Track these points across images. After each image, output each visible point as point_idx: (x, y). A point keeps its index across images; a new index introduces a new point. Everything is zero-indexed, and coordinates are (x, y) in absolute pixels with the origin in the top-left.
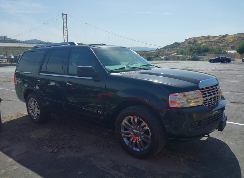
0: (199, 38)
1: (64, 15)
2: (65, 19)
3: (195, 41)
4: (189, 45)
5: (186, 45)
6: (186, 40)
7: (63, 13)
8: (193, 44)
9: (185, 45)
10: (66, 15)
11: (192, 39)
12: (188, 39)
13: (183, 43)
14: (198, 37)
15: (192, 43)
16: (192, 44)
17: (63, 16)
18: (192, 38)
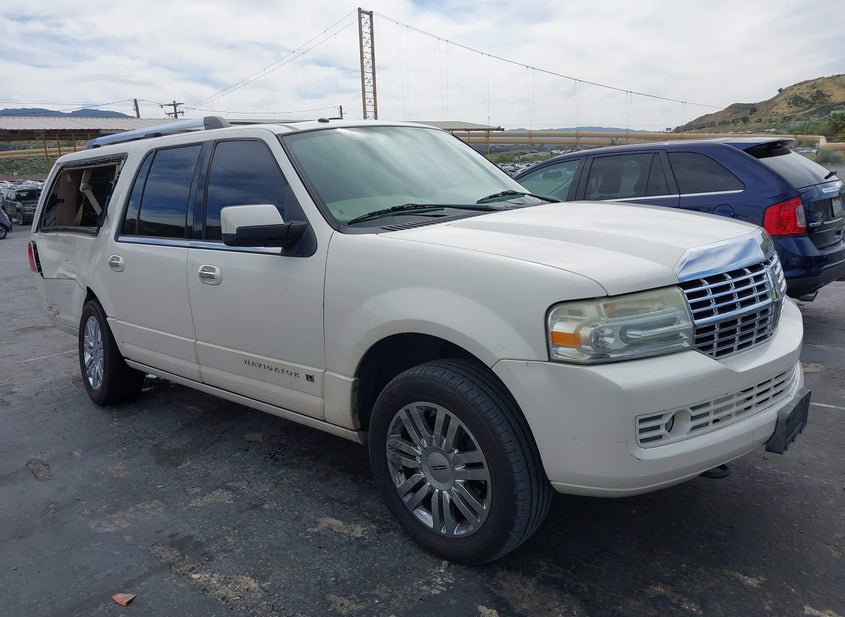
0: (837, 81)
1: (363, 15)
2: (366, 29)
3: (819, 95)
4: (794, 108)
5: (784, 109)
6: (780, 90)
7: (359, 9)
8: (812, 105)
9: (780, 111)
10: (370, 14)
11: (804, 85)
12: (791, 88)
13: (771, 103)
14: (833, 78)
15: (806, 102)
16: (807, 106)
17: (360, 18)
18: (806, 82)
